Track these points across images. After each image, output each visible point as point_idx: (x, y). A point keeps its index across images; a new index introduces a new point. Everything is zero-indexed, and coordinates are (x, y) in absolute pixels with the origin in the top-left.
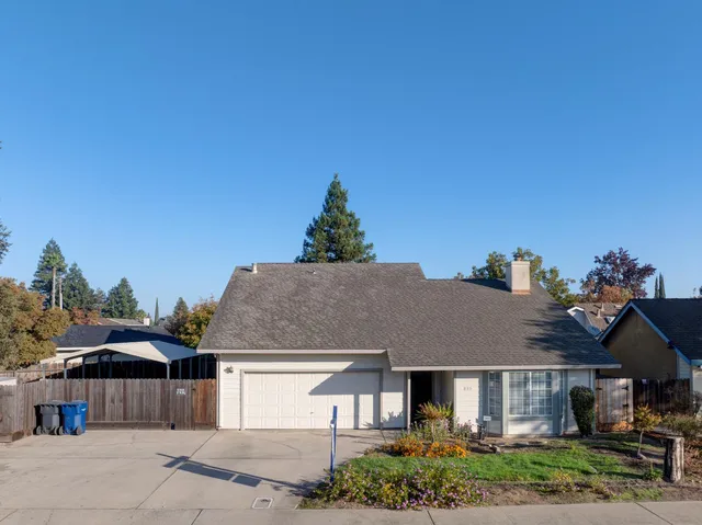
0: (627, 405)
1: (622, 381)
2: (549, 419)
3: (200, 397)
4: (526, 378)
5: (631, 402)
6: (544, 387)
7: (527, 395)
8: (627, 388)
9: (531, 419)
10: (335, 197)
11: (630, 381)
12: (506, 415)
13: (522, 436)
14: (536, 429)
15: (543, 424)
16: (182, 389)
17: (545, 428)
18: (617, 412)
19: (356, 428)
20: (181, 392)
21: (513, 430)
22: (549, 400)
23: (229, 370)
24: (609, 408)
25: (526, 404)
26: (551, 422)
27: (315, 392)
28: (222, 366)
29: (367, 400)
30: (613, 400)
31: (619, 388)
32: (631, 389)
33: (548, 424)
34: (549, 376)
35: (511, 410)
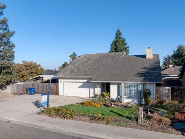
0: (169, 96)
1: (167, 88)
2: (137, 98)
3: (56, 87)
4: (130, 85)
5: (170, 95)
6: (136, 88)
7: (130, 91)
8: (169, 90)
9: (132, 98)
10: (118, 34)
11: (170, 88)
12: (123, 96)
13: (129, 103)
14: (133, 101)
15: (135, 100)
16: (52, 85)
17: (136, 101)
18: (165, 98)
19: (90, 97)
20: (52, 86)
21: (125, 101)
22: (137, 93)
23: (61, 81)
24: (162, 96)
25: (130, 93)
26: (138, 99)
27: (80, 87)
28: (60, 80)
29: (92, 90)
30: (163, 94)
31: (166, 90)
32: (170, 91)
33: (137, 100)
34: (137, 85)
35: (125, 95)
